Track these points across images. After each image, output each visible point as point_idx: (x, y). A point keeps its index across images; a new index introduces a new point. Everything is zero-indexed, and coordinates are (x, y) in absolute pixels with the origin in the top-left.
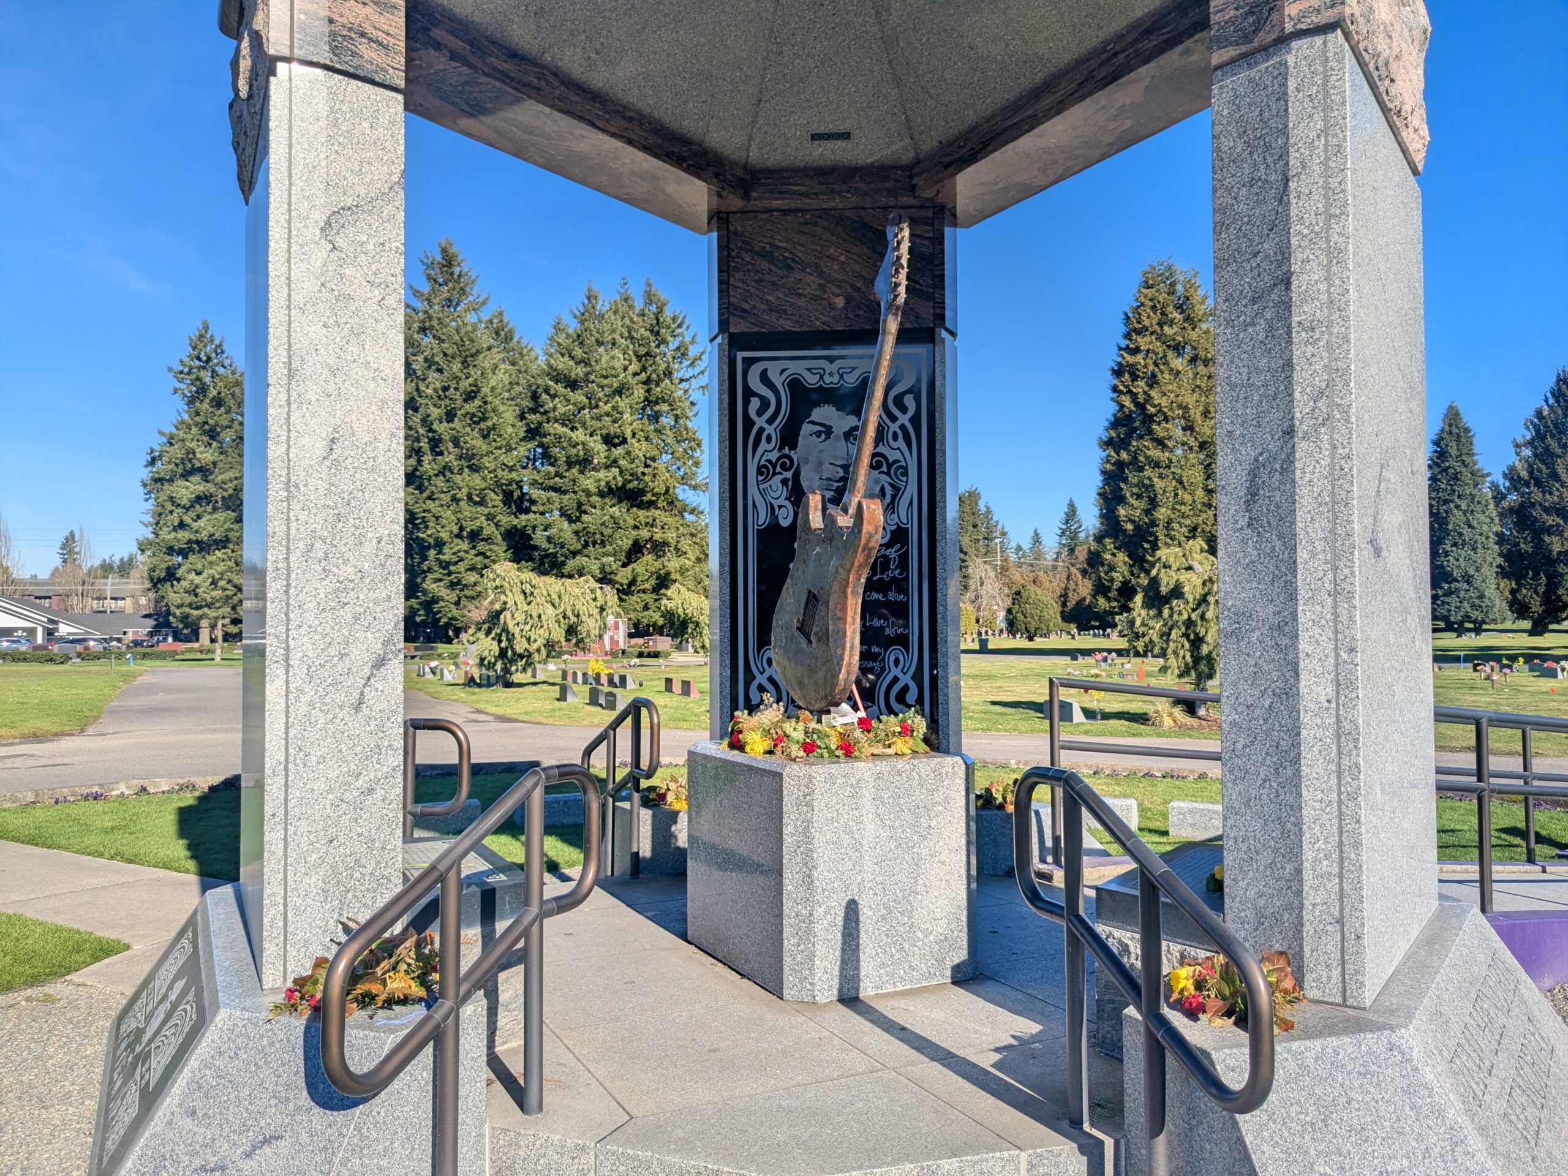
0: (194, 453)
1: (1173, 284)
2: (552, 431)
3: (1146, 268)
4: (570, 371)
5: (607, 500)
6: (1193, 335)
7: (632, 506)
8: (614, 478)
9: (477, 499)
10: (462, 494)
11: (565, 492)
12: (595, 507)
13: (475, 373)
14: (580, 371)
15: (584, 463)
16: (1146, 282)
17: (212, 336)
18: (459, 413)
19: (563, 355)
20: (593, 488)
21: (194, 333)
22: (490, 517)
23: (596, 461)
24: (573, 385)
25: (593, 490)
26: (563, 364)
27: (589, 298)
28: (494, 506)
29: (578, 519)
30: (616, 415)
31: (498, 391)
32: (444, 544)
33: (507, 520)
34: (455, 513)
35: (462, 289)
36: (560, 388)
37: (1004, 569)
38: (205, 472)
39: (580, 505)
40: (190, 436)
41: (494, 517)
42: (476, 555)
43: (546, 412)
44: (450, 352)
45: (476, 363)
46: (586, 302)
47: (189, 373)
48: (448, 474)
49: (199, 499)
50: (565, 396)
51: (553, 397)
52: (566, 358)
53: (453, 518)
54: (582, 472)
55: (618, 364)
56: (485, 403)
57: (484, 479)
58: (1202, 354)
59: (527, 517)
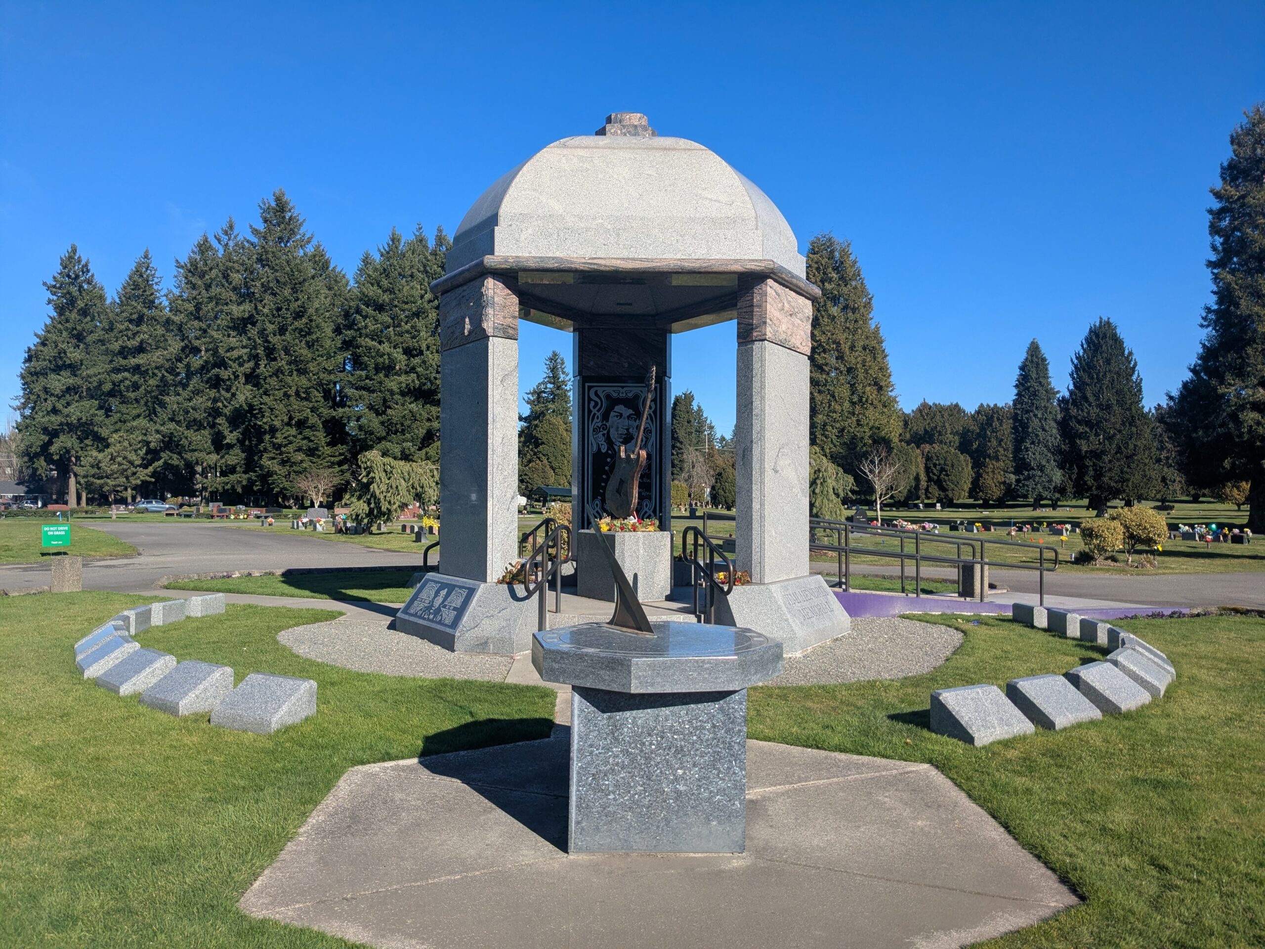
0: (65, 353)
1: (832, 252)
2: (363, 343)
3: (813, 239)
4: (379, 297)
5: (407, 398)
6: (845, 290)
7: (426, 403)
8: (413, 381)
9: (304, 396)
10: (292, 392)
11: (373, 392)
12: (397, 404)
13: (303, 297)
14: (386, 298)
15: (389, 369)
16: (813, 249)
17: (79, 257)
18: (290, 328)
19: (372, 285)
20: (395, 389)
21: (64, 254)
22: (313, 410)
23: (397, 368)
24: (380, 308)
25: (396, 390)
26: (372, 291)
27: (393, 240)
28: (317, 401)
29: (384, 412)
30: (414, 333)
31: (322, 311)
32: (277, 430)
33: (327, 412)
34: (286, 406)
35: (291, 230)
36: (370, 311)
37: (711, 455)
38: (73, 368)
39: (385, 401)
40: (61, 339)
41: (318, 409)
42: (303, 439)
43: (359, 329)
44: (283, 280)
45: (304, 288)
46: (391, 243)
47: (60, 288)
48: (281, 376)
49: (68, 390)
50: (374, 317)
51: (365, 317)
52: (375, 287)
53: (285, 410)
54: (387, 376)
55: (417, 293)
56: (311, 321)
57: (310, 380)
58: (851, 304)
59: (343, 410)
